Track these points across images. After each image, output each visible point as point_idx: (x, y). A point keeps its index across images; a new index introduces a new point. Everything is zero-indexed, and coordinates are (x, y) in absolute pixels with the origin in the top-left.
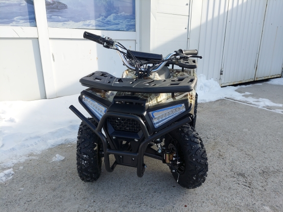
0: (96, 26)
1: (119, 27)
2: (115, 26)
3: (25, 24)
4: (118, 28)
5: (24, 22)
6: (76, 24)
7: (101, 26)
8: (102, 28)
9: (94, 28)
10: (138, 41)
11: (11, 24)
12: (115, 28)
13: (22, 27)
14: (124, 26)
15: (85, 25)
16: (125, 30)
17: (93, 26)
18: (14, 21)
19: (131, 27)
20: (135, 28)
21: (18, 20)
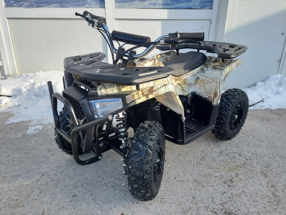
0: (163, 5)
1: (191, 4)
2: (186, 3)
3: (96, 5)
4: (189, 6)
5: (95, 4)
6: (142, 3)
7: (169, 5)
8: (170, 7)
9: (161, 7)
10: (214, 21)
11: (85, 6)
12: (186, 6)
13: (93, 9)
14: (197, 4)
15: (151, 4)
16: (198, 7)
17: (160, 5)
18: (87, 3)
19: (207, 4)
20: (212, 5)
21: (91, 2)
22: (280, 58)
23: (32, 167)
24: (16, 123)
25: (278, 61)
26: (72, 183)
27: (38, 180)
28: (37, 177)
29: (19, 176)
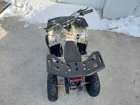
22: (136, 8)
23: (24, 40)
24: (21, 22)
25: (134, 9)
26: (32, 48)
27: (24, 45)
28: (24, 44)
29: (20, 42)
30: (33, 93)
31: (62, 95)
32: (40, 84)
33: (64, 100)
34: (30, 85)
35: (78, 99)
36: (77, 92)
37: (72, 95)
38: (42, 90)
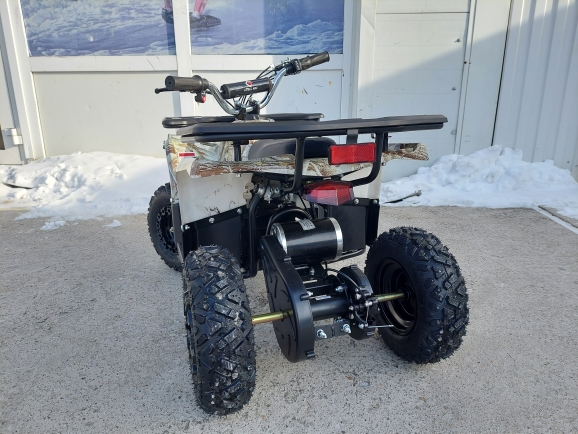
10: (347, 72)
24: (30, 219)
25: (452, 133)
30: (89, 424)
31: (268, 402)
32: (129, 379)
33: (287, 421)
34: (65, 392)
35: (367, 405)
36: (350, 378)
37: (328, 394)
38: (144, 400)
